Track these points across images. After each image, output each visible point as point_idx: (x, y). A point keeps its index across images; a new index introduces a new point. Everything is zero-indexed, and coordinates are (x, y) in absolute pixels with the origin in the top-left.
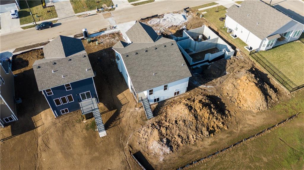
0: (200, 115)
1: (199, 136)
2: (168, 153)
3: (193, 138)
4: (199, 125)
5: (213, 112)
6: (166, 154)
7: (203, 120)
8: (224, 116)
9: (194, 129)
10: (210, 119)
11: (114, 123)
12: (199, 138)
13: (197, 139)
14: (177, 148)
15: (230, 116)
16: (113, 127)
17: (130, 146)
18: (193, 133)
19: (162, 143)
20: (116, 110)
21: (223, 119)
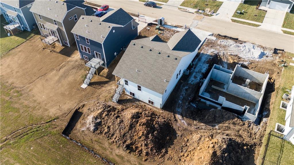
0: (136, 129)
1: (120, 142)
2: (91, 130)
3: (115, 139)
4: (128, 135)
5: (150, 137)
6: (89, 129)
7: (134, 135)
8: (155, 150)
9: (122, 134)
10: (141, 140)
11: (97, 86)
12: (118, 143)
13: (116, 142)
14: (99, 133)
15: (162, 156)
16: (93, 87)
17: (84, 106)
18: (118, 135)
19: (94, 120)
20: (109, 80)
21: (151, 150)
